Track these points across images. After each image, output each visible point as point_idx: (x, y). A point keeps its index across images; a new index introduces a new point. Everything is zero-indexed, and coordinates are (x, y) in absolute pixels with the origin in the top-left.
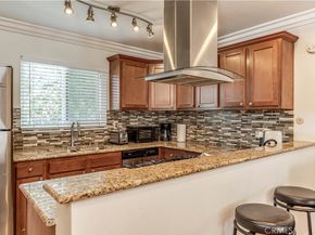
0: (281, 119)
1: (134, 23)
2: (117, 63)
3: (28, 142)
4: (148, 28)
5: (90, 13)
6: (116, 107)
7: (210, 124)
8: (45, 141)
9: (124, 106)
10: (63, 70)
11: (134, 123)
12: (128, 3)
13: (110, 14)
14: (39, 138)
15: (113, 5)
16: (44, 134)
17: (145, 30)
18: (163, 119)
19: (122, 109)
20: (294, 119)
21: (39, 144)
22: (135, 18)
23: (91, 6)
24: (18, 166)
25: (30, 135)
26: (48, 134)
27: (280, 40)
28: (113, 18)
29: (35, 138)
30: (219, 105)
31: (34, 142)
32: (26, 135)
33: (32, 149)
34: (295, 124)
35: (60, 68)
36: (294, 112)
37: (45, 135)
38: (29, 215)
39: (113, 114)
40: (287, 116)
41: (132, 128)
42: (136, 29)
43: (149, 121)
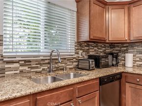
3: (10, 69)
8: (26, 68)
11: (92, 52)
14: (21, 65)
16: (25, 61)
21: (21, 72)
25: (13, 62)
26: (30, 61)
29: (17, 65)
31: (16, 69)
32: (8, 62)
37: (27, 62)
41: (91, 56)
43: (100, 51)
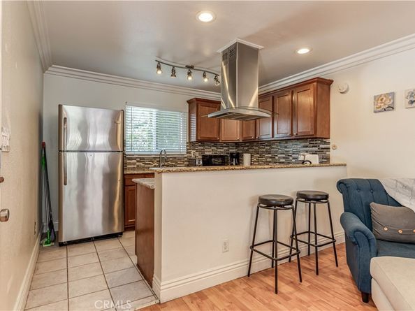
0: (321, 146)
1: (204, 76)
2: (194, 105)
3: (130, 164)
4: (215, 79)
5: (173, 71)
6: (194, 139)
7: (269, 153)
8: (141, 164)
9: (199, 138)
10: (154, 111)
11: (208, 152)
12: (199, 63)
13: (187, 70)
14: (138, 162)
15: (190, 64)
16: (141, 159)
17: (213, 79)
18: (233, 150)
19: (198, 141)
20: (331, 146)
21: (138, 166)
22: (205, 72)
23: (174, 67)
24: (126, 177)
25: (132, 159)
27: (315, 84)
28: (189, 74)
29: (135, 161)
30: (273, 137)
31: (134, 164)
32: (129, 159)
33: (133, 169)
34: (331, 149)
35: (152, 110)
36: (331, 140)
37: (142, 160)
38: (138, 195)
39: (191, 144)
40: (326, 143)
41: (206, 156)
42: (206, 80)
43: (221, 151)
